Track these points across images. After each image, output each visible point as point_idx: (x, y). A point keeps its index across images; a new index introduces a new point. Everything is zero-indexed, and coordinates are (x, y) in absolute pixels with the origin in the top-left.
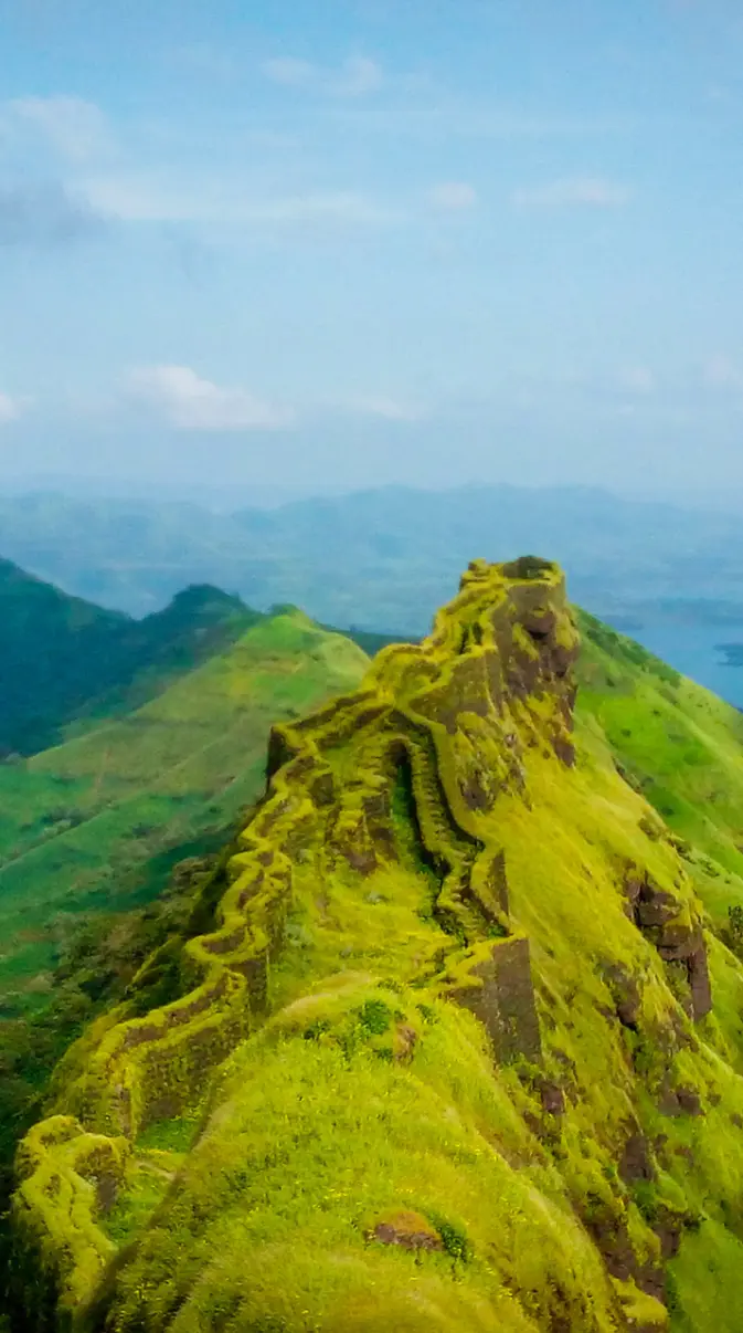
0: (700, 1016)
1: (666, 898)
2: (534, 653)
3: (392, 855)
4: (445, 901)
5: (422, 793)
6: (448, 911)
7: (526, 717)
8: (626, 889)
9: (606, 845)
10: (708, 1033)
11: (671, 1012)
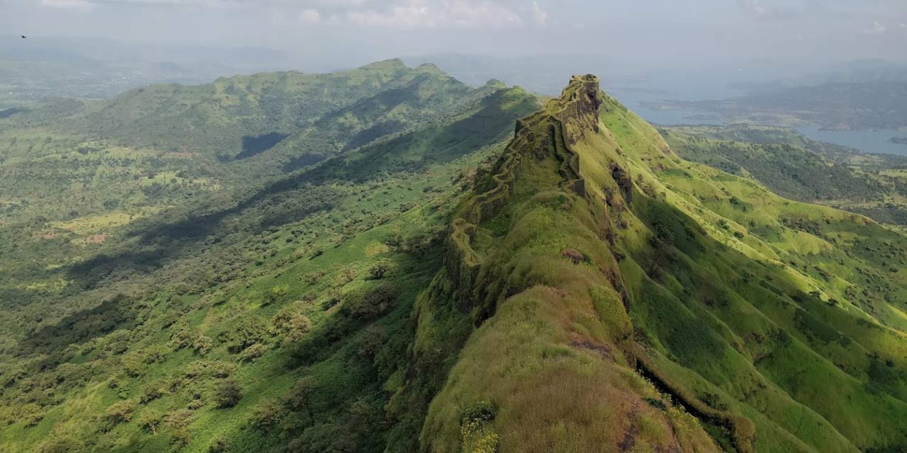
0: (628, 203)
1: (622, 171)
2: (590, 101)
3: (548, 156)
4: (562, 169)
5: (557, 139)
6: (563, 172)
7: (587, 120)
8: (611, 168)
9: (606, 155)
10: (630, 208)
11: (621, 201)
